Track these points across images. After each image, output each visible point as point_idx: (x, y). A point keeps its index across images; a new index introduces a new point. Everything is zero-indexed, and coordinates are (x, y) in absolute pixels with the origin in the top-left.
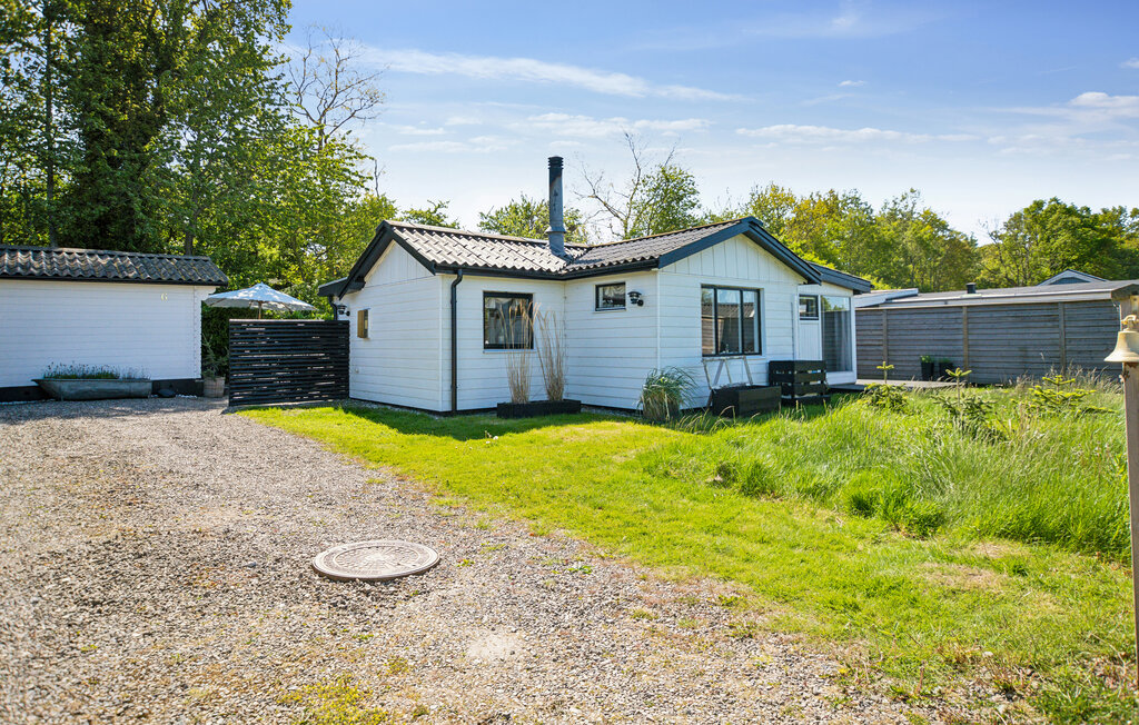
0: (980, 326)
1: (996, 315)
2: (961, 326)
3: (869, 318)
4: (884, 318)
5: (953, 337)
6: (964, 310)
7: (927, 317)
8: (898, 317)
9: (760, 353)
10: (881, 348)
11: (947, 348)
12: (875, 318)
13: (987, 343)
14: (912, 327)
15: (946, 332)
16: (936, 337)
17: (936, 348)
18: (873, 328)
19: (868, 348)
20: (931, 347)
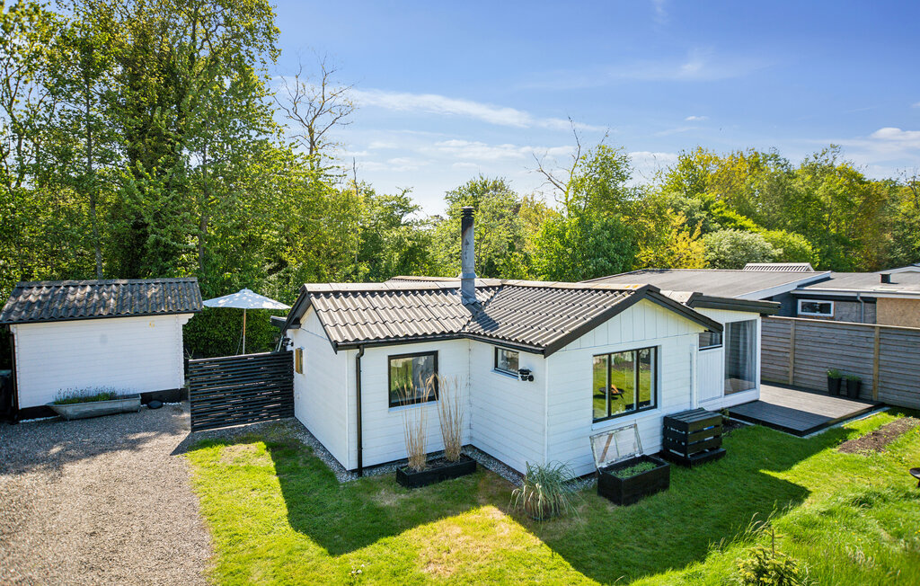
0: (892, 348)
1: (911, 339)
2: (872, 346)
3: (777, 325)
4: (792, 327)
5: (863, 355)
6: (877, 331)
7: (836, 332)
8: (806, 328)
9: (655, 406)
10: (788, 355)
11: (856, 365)
12: (781, 326)
13: (900, 365)
14: (820, 339)
15: (855, 349)
16: (845, 353)
17: (844, 363)
18: (781, 335)
19: (774, 354)
20: (838, 362)
